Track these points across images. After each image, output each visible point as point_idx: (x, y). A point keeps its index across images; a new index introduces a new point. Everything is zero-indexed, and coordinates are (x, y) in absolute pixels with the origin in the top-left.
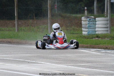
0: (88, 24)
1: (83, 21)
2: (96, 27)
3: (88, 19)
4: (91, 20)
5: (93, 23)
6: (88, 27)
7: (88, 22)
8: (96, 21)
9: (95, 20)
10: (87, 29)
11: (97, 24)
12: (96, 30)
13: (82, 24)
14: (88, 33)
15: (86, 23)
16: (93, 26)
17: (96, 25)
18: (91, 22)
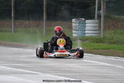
0: (78, 26)
1: (74, 23)
2: (86, 29)
3: (78, 21)
4: (81, 23)
5: (83, 26)
6: (78, 29)
7: (79, 24)
8: (86, 24)
9: (85, 22)
10: (77, 31)
11: (86, 26)
12: (86, 33)
13: (73, 26)
14: (78, 35)
15: (76, 25)
16: (83, 29)
17: (86, 28)
18: (81, 25)
